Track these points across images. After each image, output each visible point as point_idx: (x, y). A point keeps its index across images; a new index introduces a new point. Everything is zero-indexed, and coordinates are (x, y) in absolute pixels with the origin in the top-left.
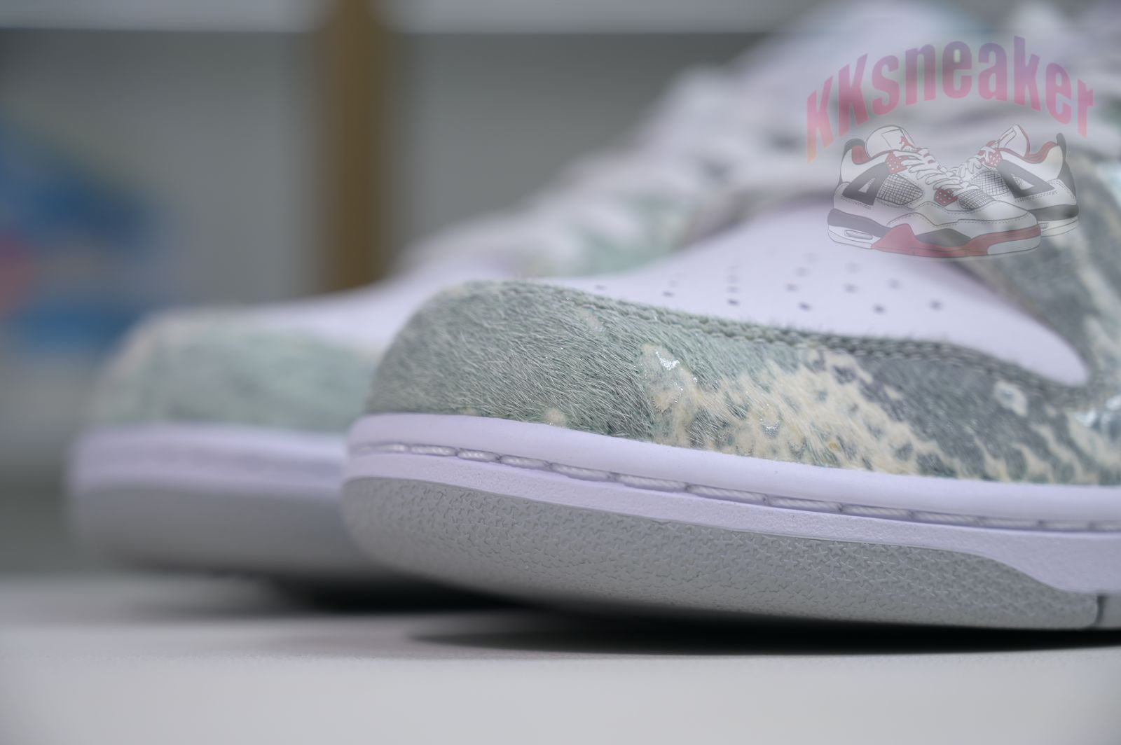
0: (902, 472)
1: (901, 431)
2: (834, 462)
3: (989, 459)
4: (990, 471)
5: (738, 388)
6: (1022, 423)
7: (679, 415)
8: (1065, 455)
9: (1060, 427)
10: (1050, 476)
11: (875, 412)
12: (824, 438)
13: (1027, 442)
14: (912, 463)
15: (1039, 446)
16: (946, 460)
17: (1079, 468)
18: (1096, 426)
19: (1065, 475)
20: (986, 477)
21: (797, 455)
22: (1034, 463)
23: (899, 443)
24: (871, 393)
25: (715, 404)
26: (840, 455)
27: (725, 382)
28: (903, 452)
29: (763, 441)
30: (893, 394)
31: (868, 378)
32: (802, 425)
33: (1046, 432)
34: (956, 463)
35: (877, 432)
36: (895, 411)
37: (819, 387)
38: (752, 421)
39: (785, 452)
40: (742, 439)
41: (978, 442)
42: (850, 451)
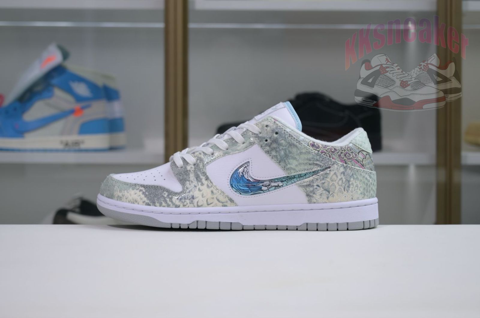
0: (143, 205)
1: (145, 199)
2: (134, 203)
3: (156, 203)
4: (156, 205)
5: (124, 192)
6: (164, 198)
7: (116, 196)
8: (170, 203)
9: (171, 199)
10: (166, 206)
11: (143, 196)
12: (133, 200)
13: (164, 201)
14: (144, 204)
15: (166, 201)
16: (150, 203)
17: (171, 205)
18: (178, 199)
19: (168, 206)
20: (155, 206)
21: (129, 202)
22: (164, 204)
23: (144, 200)
24: (143, 193)
25: (120, 194)
26: (135, 202)
27: (123, 191)
28: (144, 202)
29: (125, 200)
30: (147, 193)
31: (144, 191)
32: (130, 198)
33: (168, 200)
34: (151, 204)
35: (141, 199)
36: (146, 196)
37: (136, 192)
38: (124, 197)
39: (128, 202)
40: (123, 199)
41: (156, 201)
42: (136, 201)
